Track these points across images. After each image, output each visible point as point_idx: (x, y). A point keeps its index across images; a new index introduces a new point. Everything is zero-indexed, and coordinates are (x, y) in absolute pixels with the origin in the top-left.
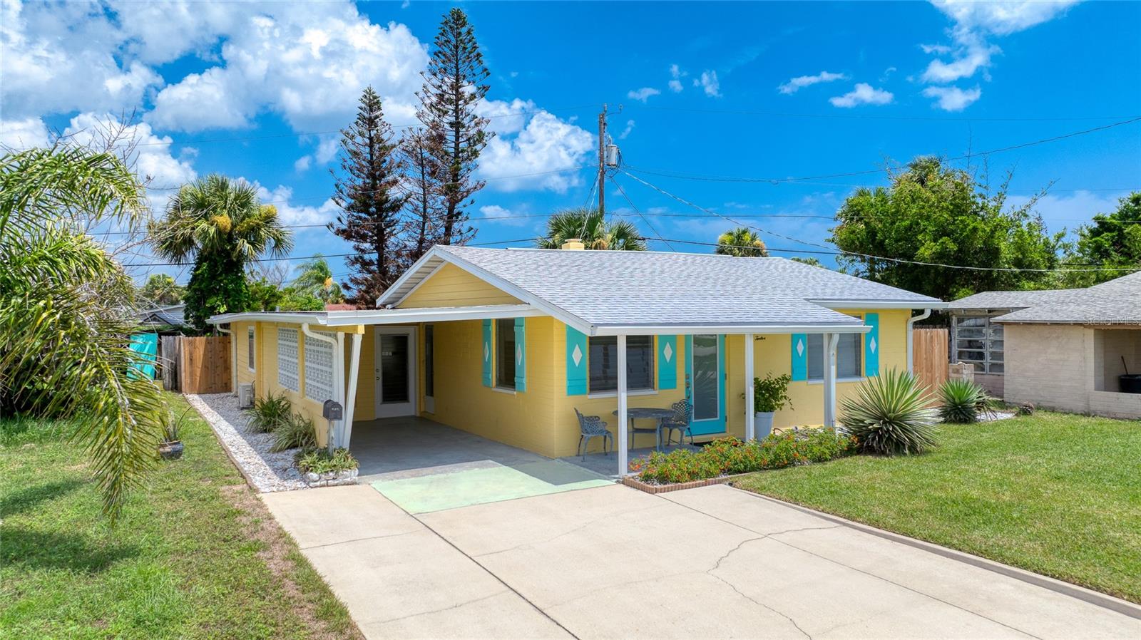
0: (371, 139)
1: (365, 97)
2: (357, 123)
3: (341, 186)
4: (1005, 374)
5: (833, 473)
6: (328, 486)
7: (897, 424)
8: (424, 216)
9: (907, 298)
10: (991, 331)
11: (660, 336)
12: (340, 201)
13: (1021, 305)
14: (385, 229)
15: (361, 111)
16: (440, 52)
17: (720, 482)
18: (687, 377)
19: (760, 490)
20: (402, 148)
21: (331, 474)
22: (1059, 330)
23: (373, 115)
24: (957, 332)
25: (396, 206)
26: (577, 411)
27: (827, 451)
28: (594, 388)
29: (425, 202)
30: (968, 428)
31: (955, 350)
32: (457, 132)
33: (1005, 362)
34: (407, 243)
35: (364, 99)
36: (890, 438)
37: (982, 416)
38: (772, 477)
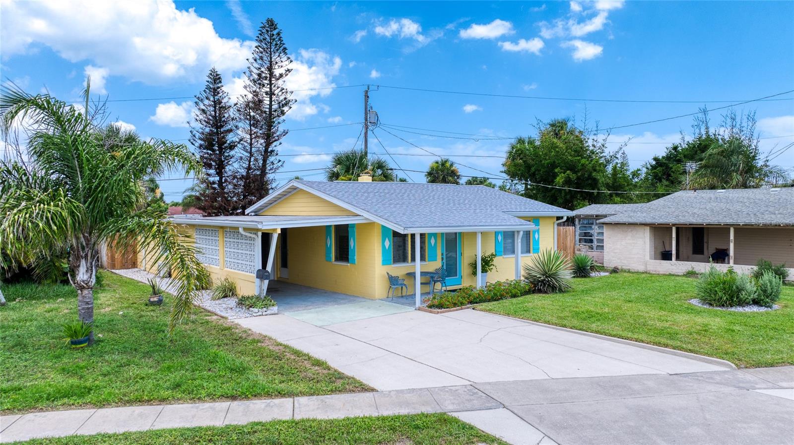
0: (214, 102)
1: (211, 74)
2: (205, 91)
3: (195, 132)
4: (604, 251)
5: (523, 303)
6: (263, 315)
7: (552, 277)
8: (251, 153)
9: (554, 210)
10: (597, 227)
11: (428, 234)
12: (194, 142)
13: (613, 213)
14: (224, 161)
15: (208, 84)
16: (259, 46)
17: (468, 308)
18: (442, 254)
19: (490, 311)
20: (237, 108)
21: (264, 309)
22: (632, 227)
23: (216, 86)
24: (578, 228)
25: (232, 147)
26: (388, 274)
27: (519, 292)
28: (396, 261)
29: (251, 144)
30: (587, 280)
31: (578, 238)
32: (271, 98)
33: (605, 244)
34: (239, 170)
35: (210, 76)
36: (549, 285)
37: (593, 274)
38: (494, 304)
